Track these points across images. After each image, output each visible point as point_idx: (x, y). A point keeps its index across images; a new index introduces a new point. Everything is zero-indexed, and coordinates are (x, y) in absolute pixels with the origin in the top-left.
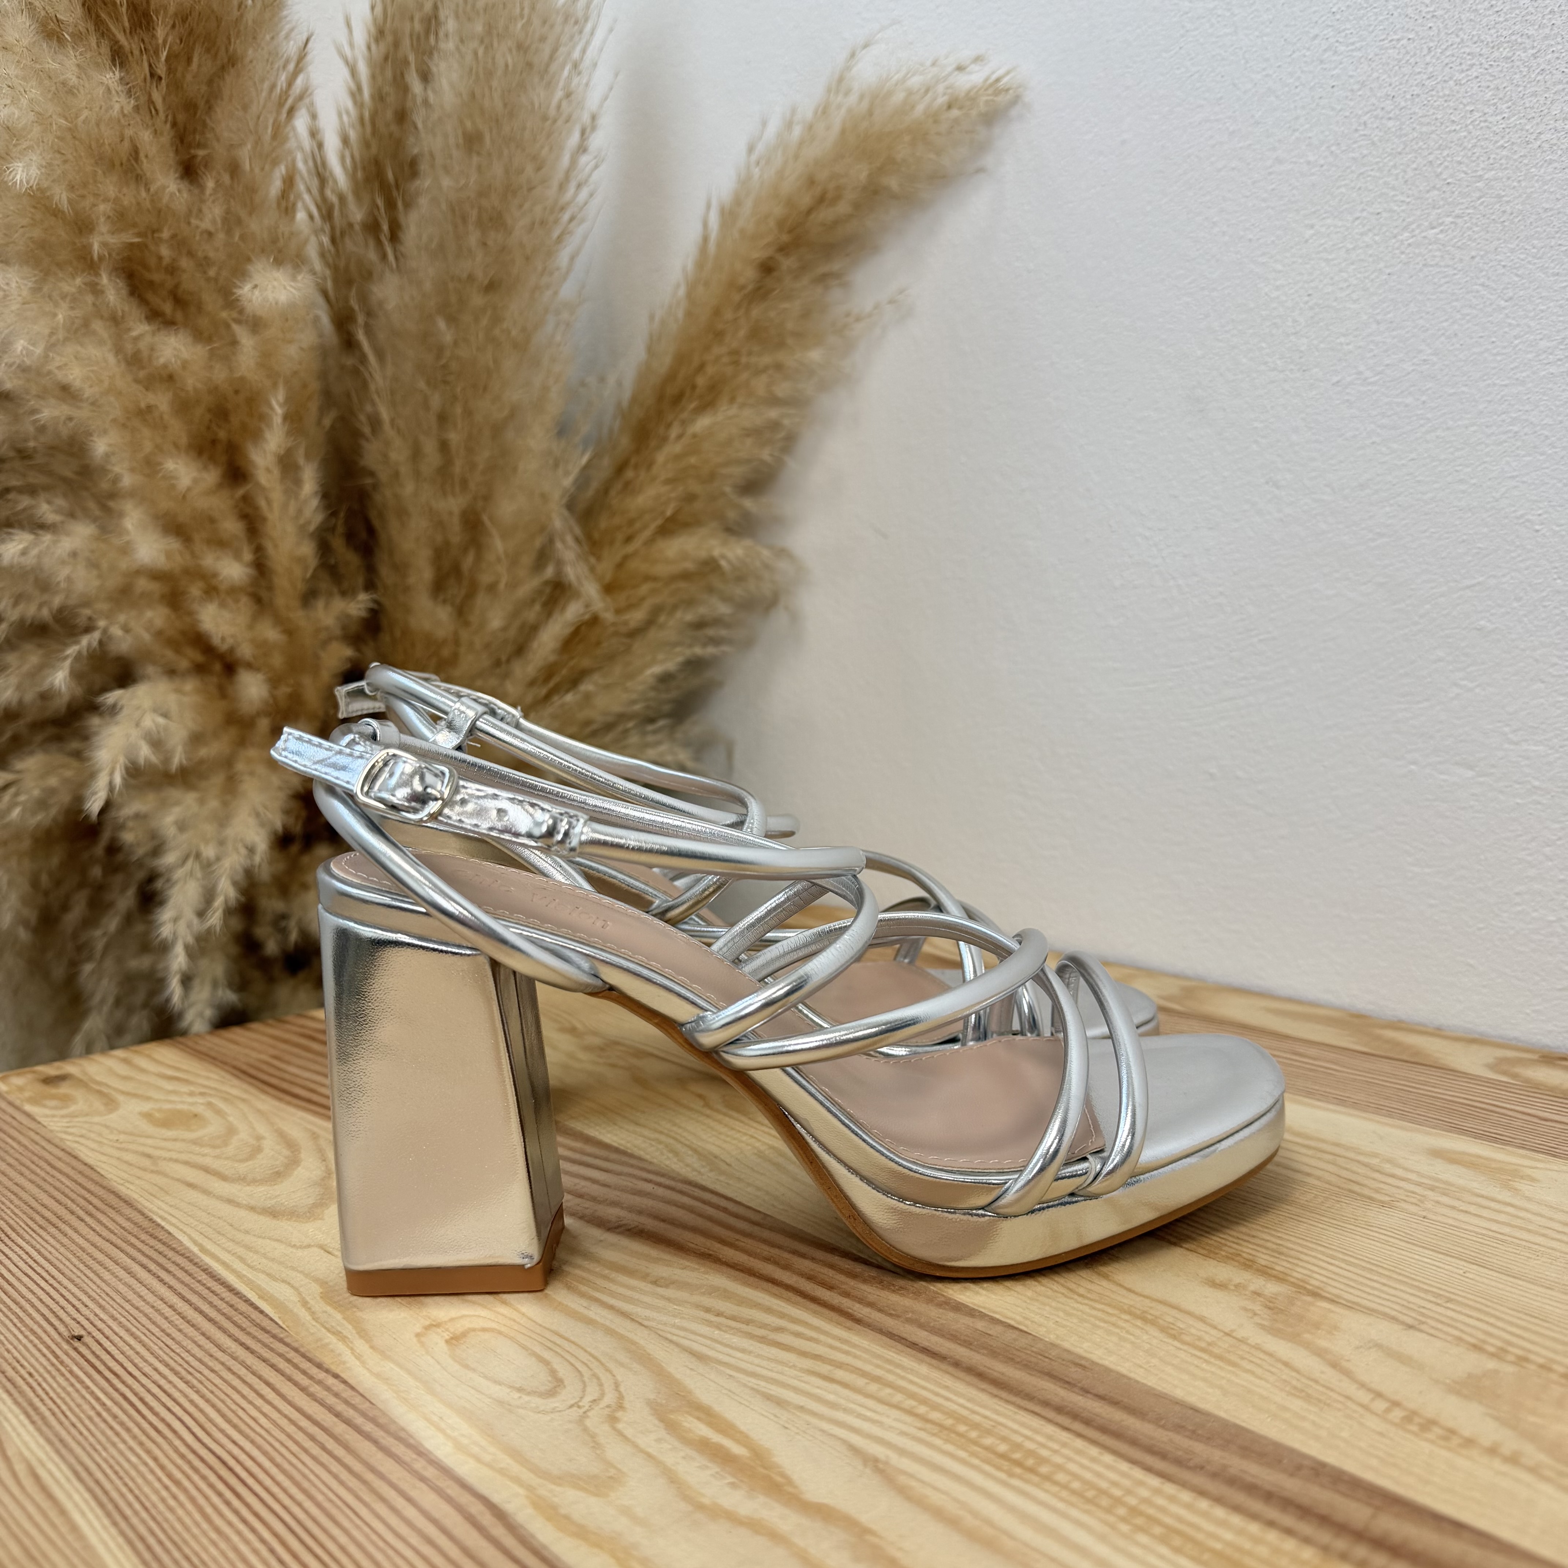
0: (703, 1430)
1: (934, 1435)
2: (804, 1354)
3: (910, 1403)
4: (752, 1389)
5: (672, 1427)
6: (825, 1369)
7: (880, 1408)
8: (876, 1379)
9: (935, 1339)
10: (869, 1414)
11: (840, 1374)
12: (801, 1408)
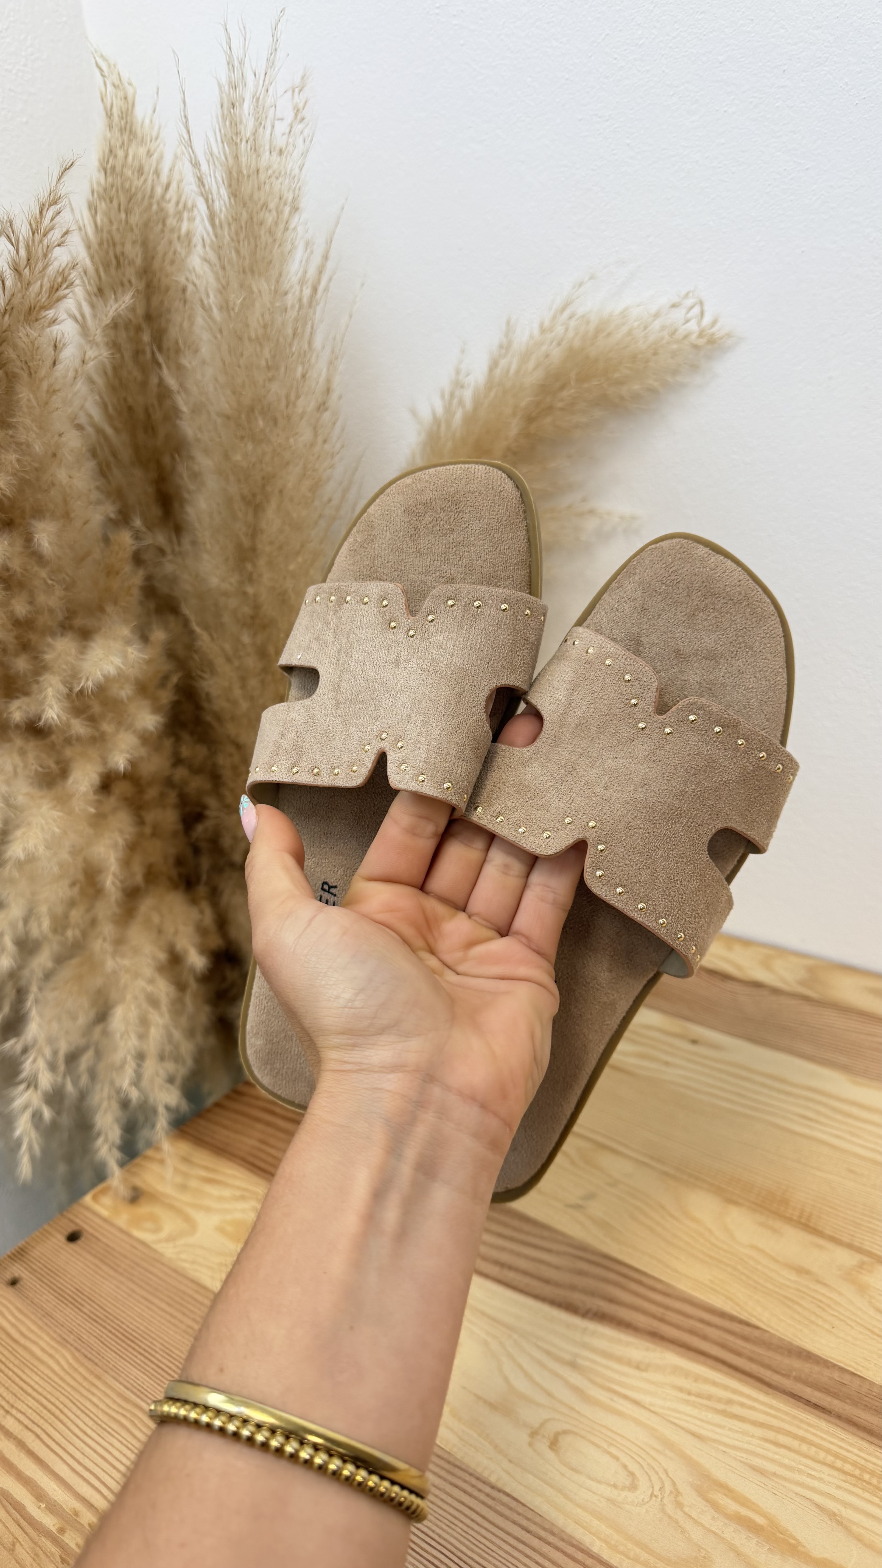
0: (732, 1506)
1: (854, 1485)
2: (754, 1423)
3: (830, 1459)
4: (741, 1462)
5: (715, 1506)
6: (771, 1435)
7: (818, 1466)
8: (803, 1440)
9: (818, 1394)
10: (813, 1473)
11: (782, 1439)
12: (775, 1474)
